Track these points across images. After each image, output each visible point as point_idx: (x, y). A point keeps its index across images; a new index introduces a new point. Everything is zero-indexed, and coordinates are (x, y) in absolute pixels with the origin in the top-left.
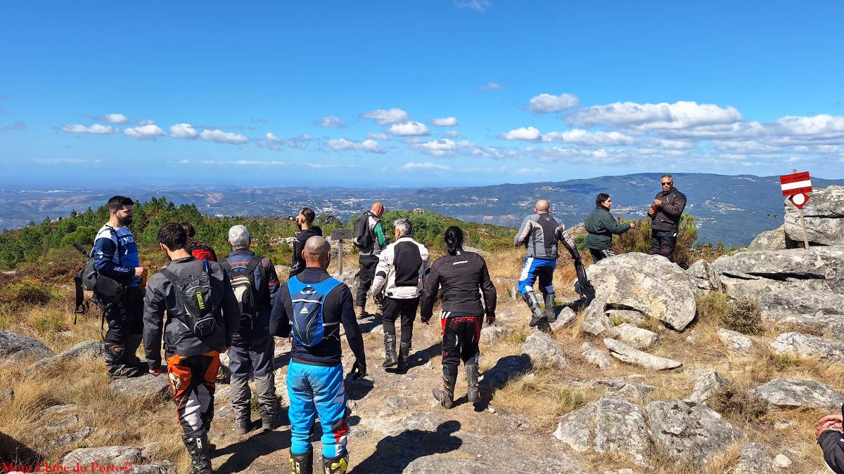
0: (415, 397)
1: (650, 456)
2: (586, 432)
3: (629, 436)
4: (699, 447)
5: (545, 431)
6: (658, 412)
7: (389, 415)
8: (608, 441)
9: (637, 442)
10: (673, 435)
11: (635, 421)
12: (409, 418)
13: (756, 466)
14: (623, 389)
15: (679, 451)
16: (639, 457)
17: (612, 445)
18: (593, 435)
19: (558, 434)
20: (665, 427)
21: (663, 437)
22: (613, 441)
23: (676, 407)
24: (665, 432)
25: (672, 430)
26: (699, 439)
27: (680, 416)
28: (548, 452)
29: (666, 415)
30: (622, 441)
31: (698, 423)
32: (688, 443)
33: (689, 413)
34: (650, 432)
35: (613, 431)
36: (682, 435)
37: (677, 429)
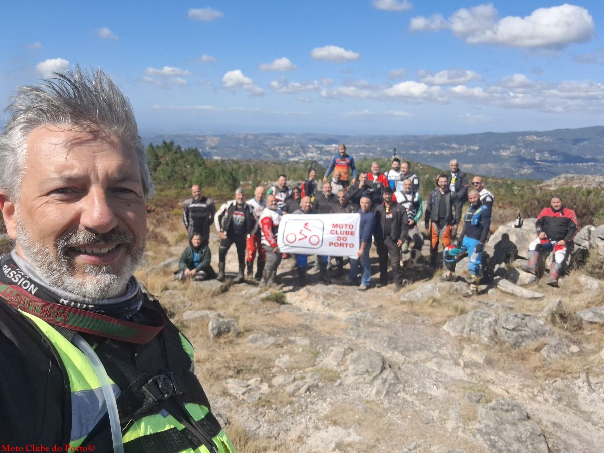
1: (493, 340)
2: (461, 326)
3: (483, 328)
4: (523, 337)
5: (438, 325)
6: (505, 317)
7: (347, 311)
8: (470, 330)
9: (487, 332)
10: (508, 329)
11: (490, 322)
12: (358, 312)
13: (555, 349)
14: (494, 306)
15: (509, 338)
16: (486, 339)
17: (472, 333)
18: (464, 328)
19: (445, 327)
20: (504, 325)
21: (502, 330)
22: (473, 331)
23: (516, 316)
24: (504, 328)
25: (508, 327)
26: (523, 333)
27: (516, 320)
28: (437, 335)
29: (507, 319)
30: (478, 332)
31: (527, 325)
32: (515, 334)
33: (523, 319)
34: (496, 328)
35: (474, 325)
36: (514, 330)
37: (511, 326)
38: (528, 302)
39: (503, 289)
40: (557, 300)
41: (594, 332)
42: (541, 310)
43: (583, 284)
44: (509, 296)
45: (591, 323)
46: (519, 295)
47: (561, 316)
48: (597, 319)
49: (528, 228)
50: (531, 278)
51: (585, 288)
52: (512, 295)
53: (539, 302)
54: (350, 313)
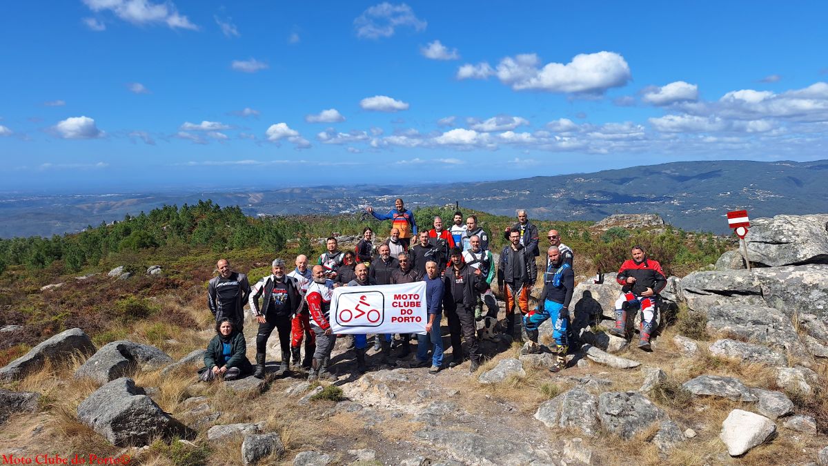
0: (438, 390)
1: (596, 430)
2: (555, 414)
3: (583, 416)
4: (631, 424)
5: (528, 414)
6: (606, 399)
7: (418, 403)
8: (568, 419)
9: (588, 420)
10: (612, 415)
11: (589, 406)
12: (432, 405)
13: (669, 436)
14: (589, 383)
15: (615, 426)
16: (588, 430)
17: (570, 422)
18: (559, 416)
19: (537, 416)
20: (607, 410)
21: (605, 416)
22: (572, 420)
23: (619, 396)
24: (607, 414)
25: (612, 412)
26: (630, 418)
27: (620, 402)
28: (528, 428)
29: (610, 402)
30: (578, 420)
31: (632, 407)
32: (622, 420)
33: (627, 400)
34: (598, 413)
35: (572, 413)
36: (619, 415)
37: (616, 412)
38: (624, 373)
39: (594, 359)
40: (658, 369)
41: (707, 407)
42: (642, 384)
43: (679, 347)
44: (601, 367)
45: (701, 396)
46: (613, 365)
47: (666, 391)
48: (707, 392)
49: (610, 284)
50: (622, 342)
51: (682, 350)
52: (605, 365)
53: (637, 373)
54: (422, 405)
